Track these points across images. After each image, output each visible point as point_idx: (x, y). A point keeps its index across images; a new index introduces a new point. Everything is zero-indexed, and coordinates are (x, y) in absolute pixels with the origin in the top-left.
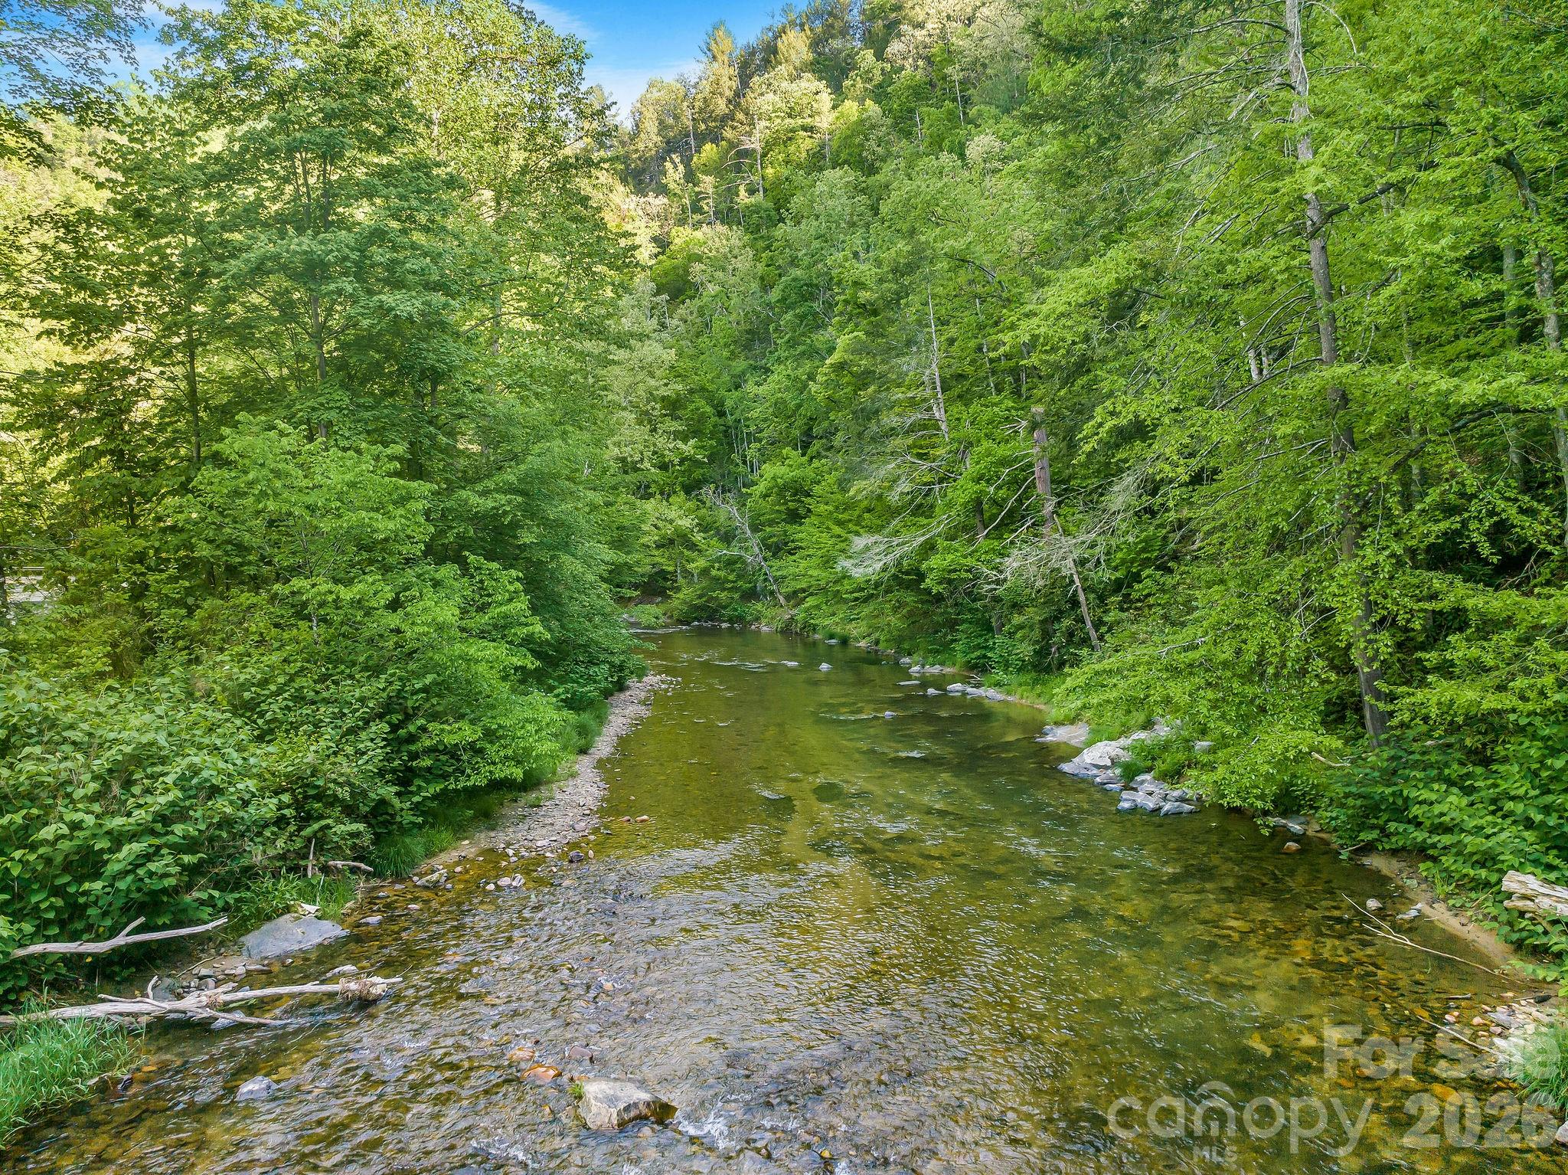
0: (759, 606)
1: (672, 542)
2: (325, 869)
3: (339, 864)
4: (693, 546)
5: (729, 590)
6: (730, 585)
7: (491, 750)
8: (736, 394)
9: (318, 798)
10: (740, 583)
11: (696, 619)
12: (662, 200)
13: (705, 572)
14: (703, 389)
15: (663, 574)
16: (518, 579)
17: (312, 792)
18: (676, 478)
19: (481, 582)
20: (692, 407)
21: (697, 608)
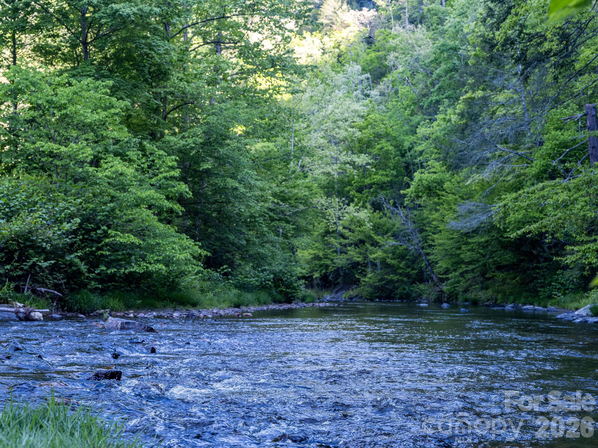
0: (422, 286)
1: (362, 242)
2: (34, 291)
3: (43, 290)
4: (375, 244)
5: (401, 274)
6: (400, 271)
7: (150, 257)
8: (412, 138)
9: (32, 247)
10: (409, 270)
11: (377, 297)
12: (373, 12)
13: (383, 262)
14: (387, 135)
15: (355, 265)
16: (176, 160)
17: (28, 243)
18: (367, 197)
19: (153, 161)
20: (379, 146)
21: (377, 289)
